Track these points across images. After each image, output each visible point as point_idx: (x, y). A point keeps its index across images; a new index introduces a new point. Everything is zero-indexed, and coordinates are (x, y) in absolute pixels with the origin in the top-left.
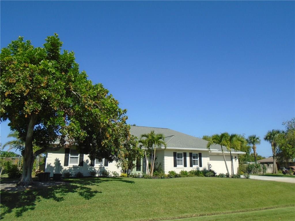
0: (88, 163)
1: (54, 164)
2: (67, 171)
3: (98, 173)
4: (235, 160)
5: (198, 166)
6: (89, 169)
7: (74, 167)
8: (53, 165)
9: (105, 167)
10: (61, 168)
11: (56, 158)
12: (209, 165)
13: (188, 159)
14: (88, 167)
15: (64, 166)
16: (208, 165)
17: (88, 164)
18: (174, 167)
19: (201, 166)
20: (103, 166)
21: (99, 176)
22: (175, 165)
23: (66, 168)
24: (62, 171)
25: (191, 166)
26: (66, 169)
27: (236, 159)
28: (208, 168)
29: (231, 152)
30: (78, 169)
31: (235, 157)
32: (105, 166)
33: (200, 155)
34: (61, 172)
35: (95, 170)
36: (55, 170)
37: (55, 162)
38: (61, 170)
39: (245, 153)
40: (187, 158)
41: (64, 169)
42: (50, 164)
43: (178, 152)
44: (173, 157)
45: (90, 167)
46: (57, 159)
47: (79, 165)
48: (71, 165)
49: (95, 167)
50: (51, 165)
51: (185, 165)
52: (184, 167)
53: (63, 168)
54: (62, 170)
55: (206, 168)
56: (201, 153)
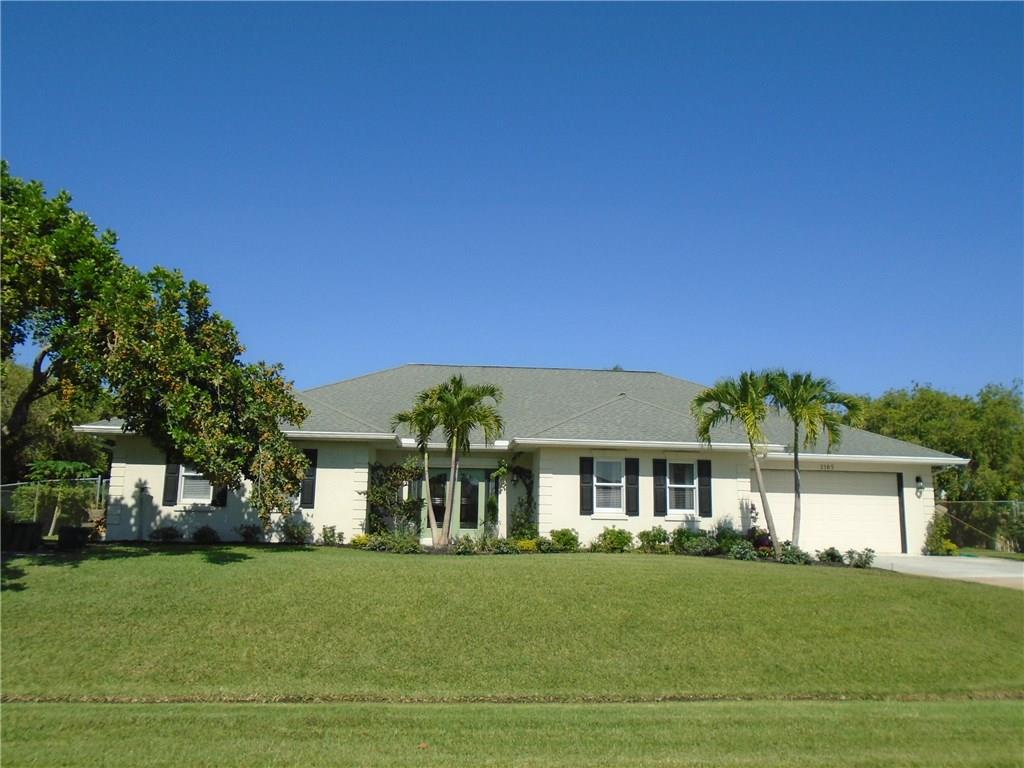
0: (243, 495)
1: (133, 497)
2: (172, 521)
3: (277, 531)
4: (914, 490)
5: (695, 512)
6: (246, 517)
7: (197, 510)
8: (130, 502)
9: (304, 512)
10: (155, 511)
11: (140, 480)
12: (748, 511)
13: (646, 485)
14: (244, 510)
15: (164, 505)
16: (742, 508)
17: (243, 499)
18: (581, 514)
19: (706, 510)
20: (296, 507)
21: (281, 539)
22: (586, 508)
23: (172, 512)
24: (158, 523)
25: (660, 510)
26: (169, 515)
27: (919, 488)
28: (740, 522)
29: (796, 455)
30: (210, 514)
31: (918, 480)
32: (304, 508)
33: (705, 470)
34: (152, 524)
36: (136, 518)
37: (135, 492)
38: (154, 520)
39: (965, 461)
40: (641, 479)
41: (163, 515)
42: (122, 498)
44: (577, 478)
46: (143, 481)
47: (214, 503)
48: (185, 502)
50: (123, 502)
51: (633, 509)
52: (627, 517)
53: (160, 512)
54: (158, 518)
55: (730, 523)
56: (708, 459)
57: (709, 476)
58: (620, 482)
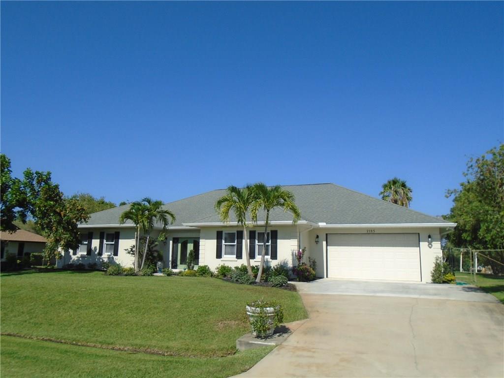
0: (96, 251)
4: (428, 243)
5: (268, 257)
7: (82, 256)
9: (115, 257)
12: (296, 256)
13: (246, 243)
14: (96, 257)
15: (73, 255)
16: (292, 255)
17: (96, 253)
19: (274, 256)
20: (112, 256)
22: (219, 256)
23: (75, 258)
25: (252, 256)
27: (430, 242)
28: (291, 263)
30: (86, 259)
31: (429, 237)
33: (274, 235)
35: (103, 261)
40: (244, 241)
41: (73, 259)
43: (225, 231)
44: (215, 241)
45: (98, 257)
47: (87, 254)
49: (102, 257)
51: (239, 256)
52: (236, 260)
54: (71, 260)
55: (287, 263)
56: (276, 229)
57: (276, 238)
58: (234, 242)
